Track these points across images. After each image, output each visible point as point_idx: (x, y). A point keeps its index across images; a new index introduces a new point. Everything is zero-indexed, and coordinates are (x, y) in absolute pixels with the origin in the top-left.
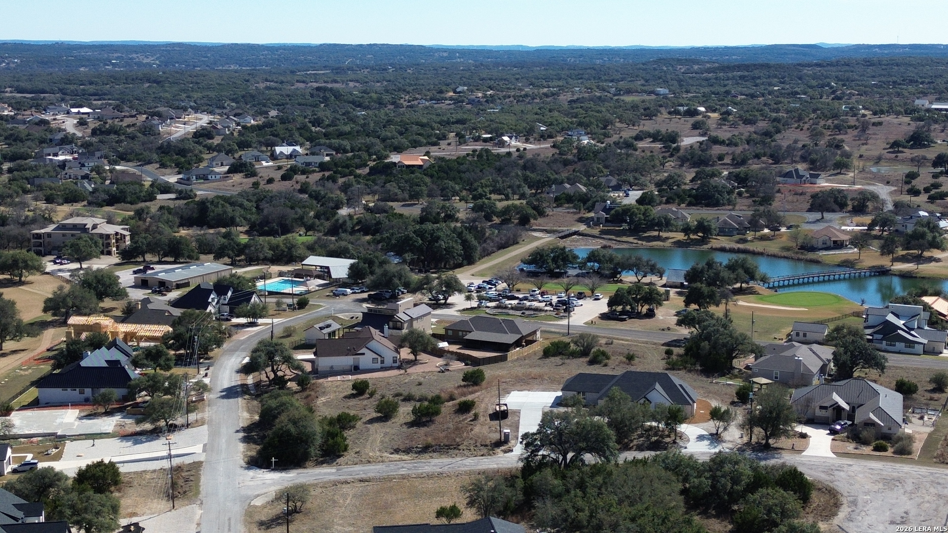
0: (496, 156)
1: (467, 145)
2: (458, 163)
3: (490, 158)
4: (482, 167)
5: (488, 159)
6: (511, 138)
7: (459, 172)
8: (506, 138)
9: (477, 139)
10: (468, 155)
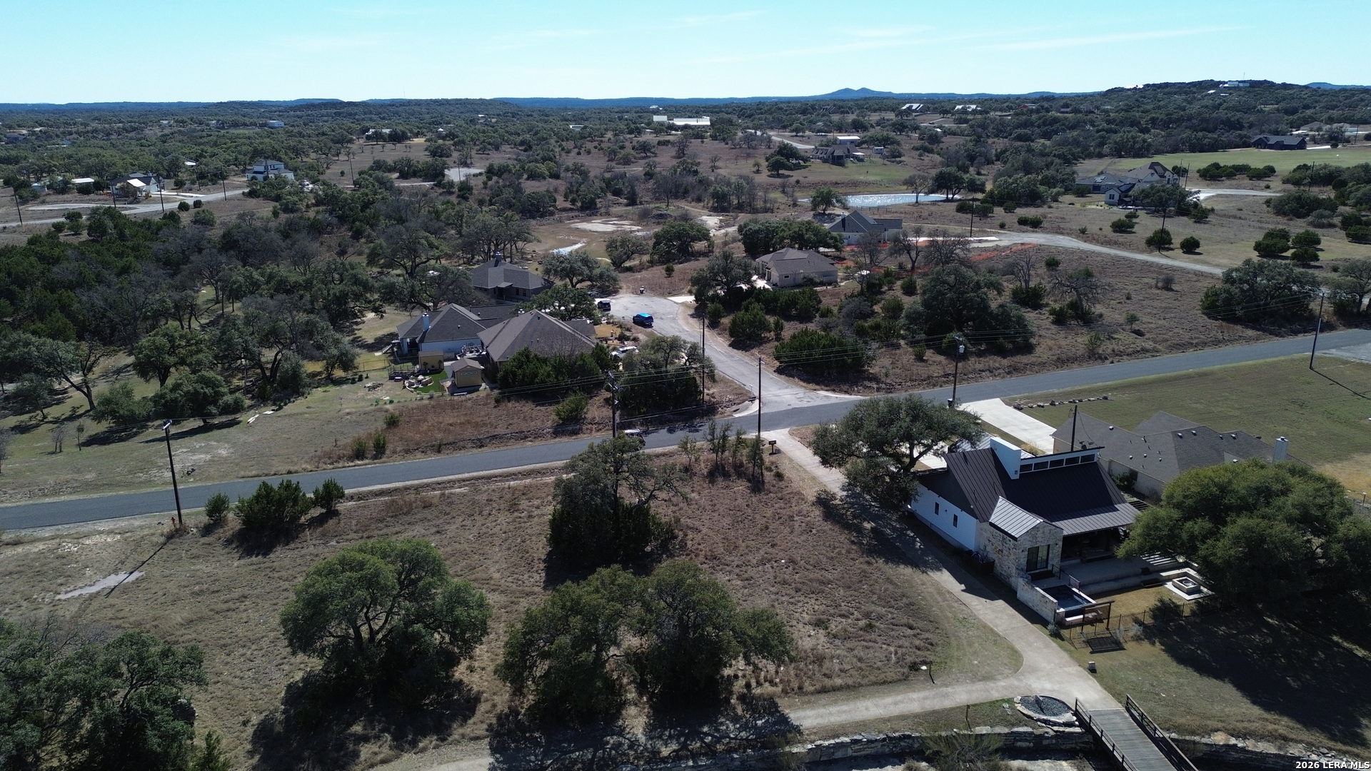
0: (141, 226)
1: (43, 202)
2: (42, 258)
3: (127, 232)
4: (121, 263)
5: (122, 236)
6: (146, 180)
7: (51, 287)
8: (136, 183)
9: (63, 189)
10: (58, 228)
